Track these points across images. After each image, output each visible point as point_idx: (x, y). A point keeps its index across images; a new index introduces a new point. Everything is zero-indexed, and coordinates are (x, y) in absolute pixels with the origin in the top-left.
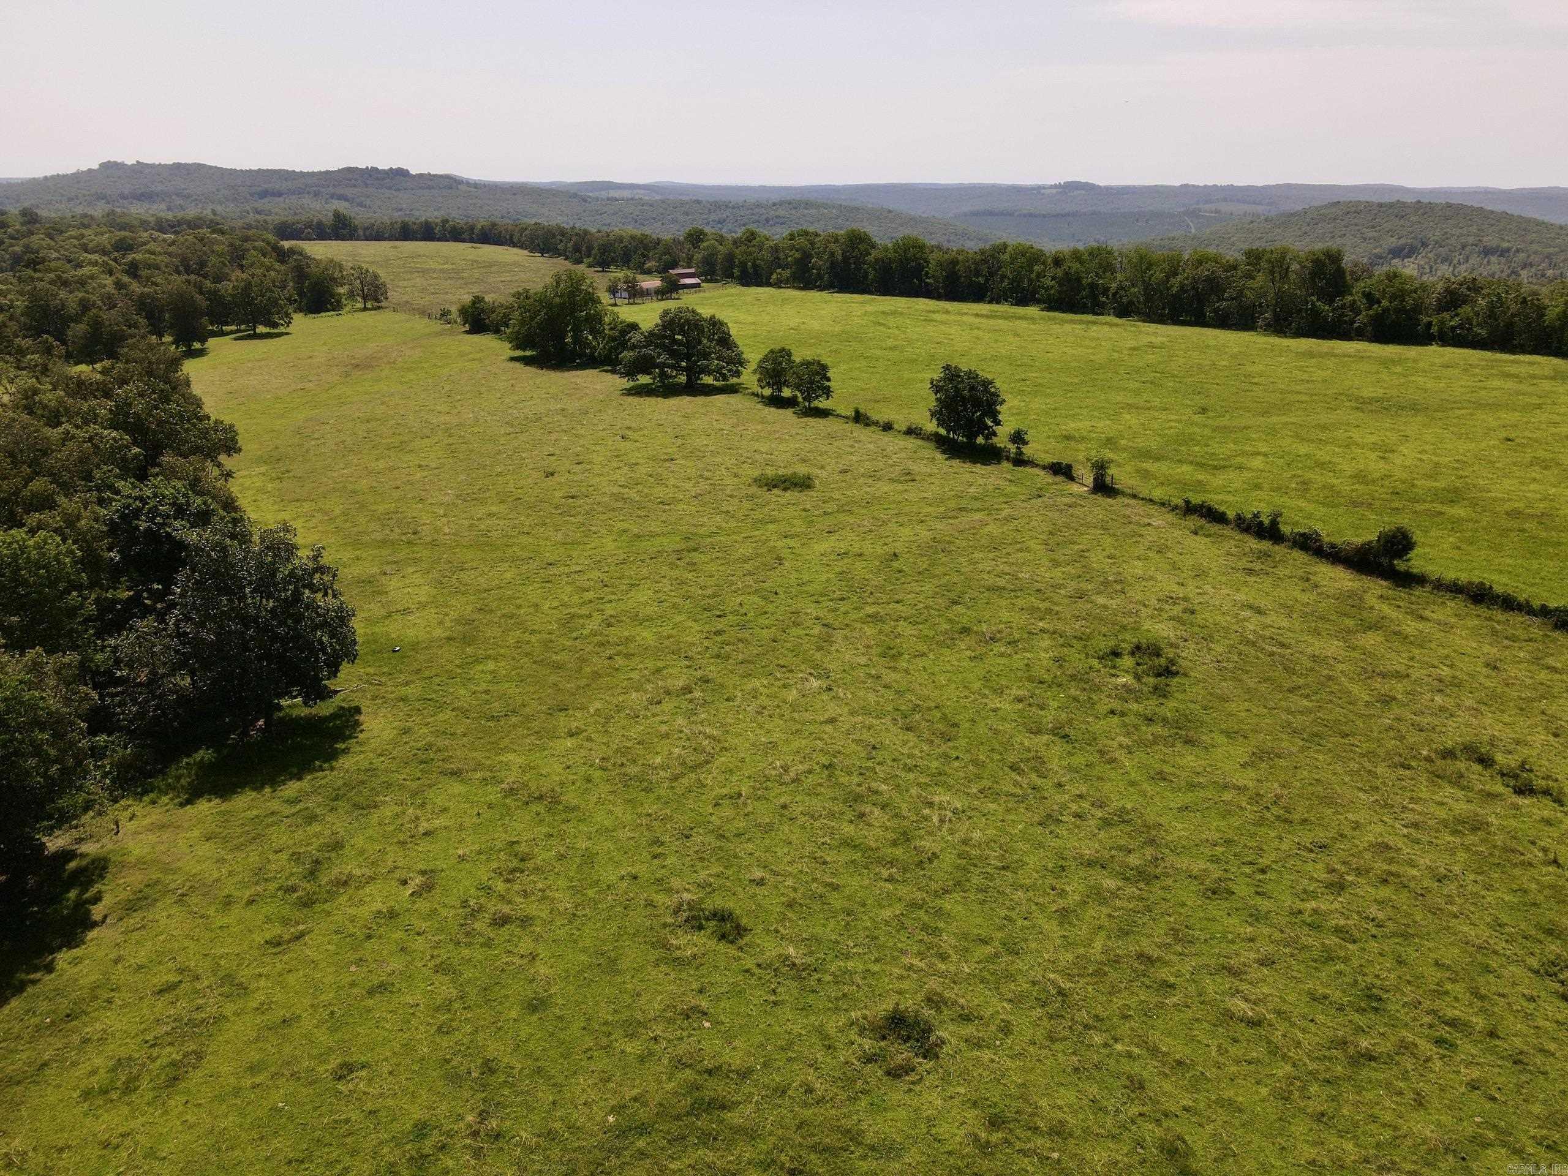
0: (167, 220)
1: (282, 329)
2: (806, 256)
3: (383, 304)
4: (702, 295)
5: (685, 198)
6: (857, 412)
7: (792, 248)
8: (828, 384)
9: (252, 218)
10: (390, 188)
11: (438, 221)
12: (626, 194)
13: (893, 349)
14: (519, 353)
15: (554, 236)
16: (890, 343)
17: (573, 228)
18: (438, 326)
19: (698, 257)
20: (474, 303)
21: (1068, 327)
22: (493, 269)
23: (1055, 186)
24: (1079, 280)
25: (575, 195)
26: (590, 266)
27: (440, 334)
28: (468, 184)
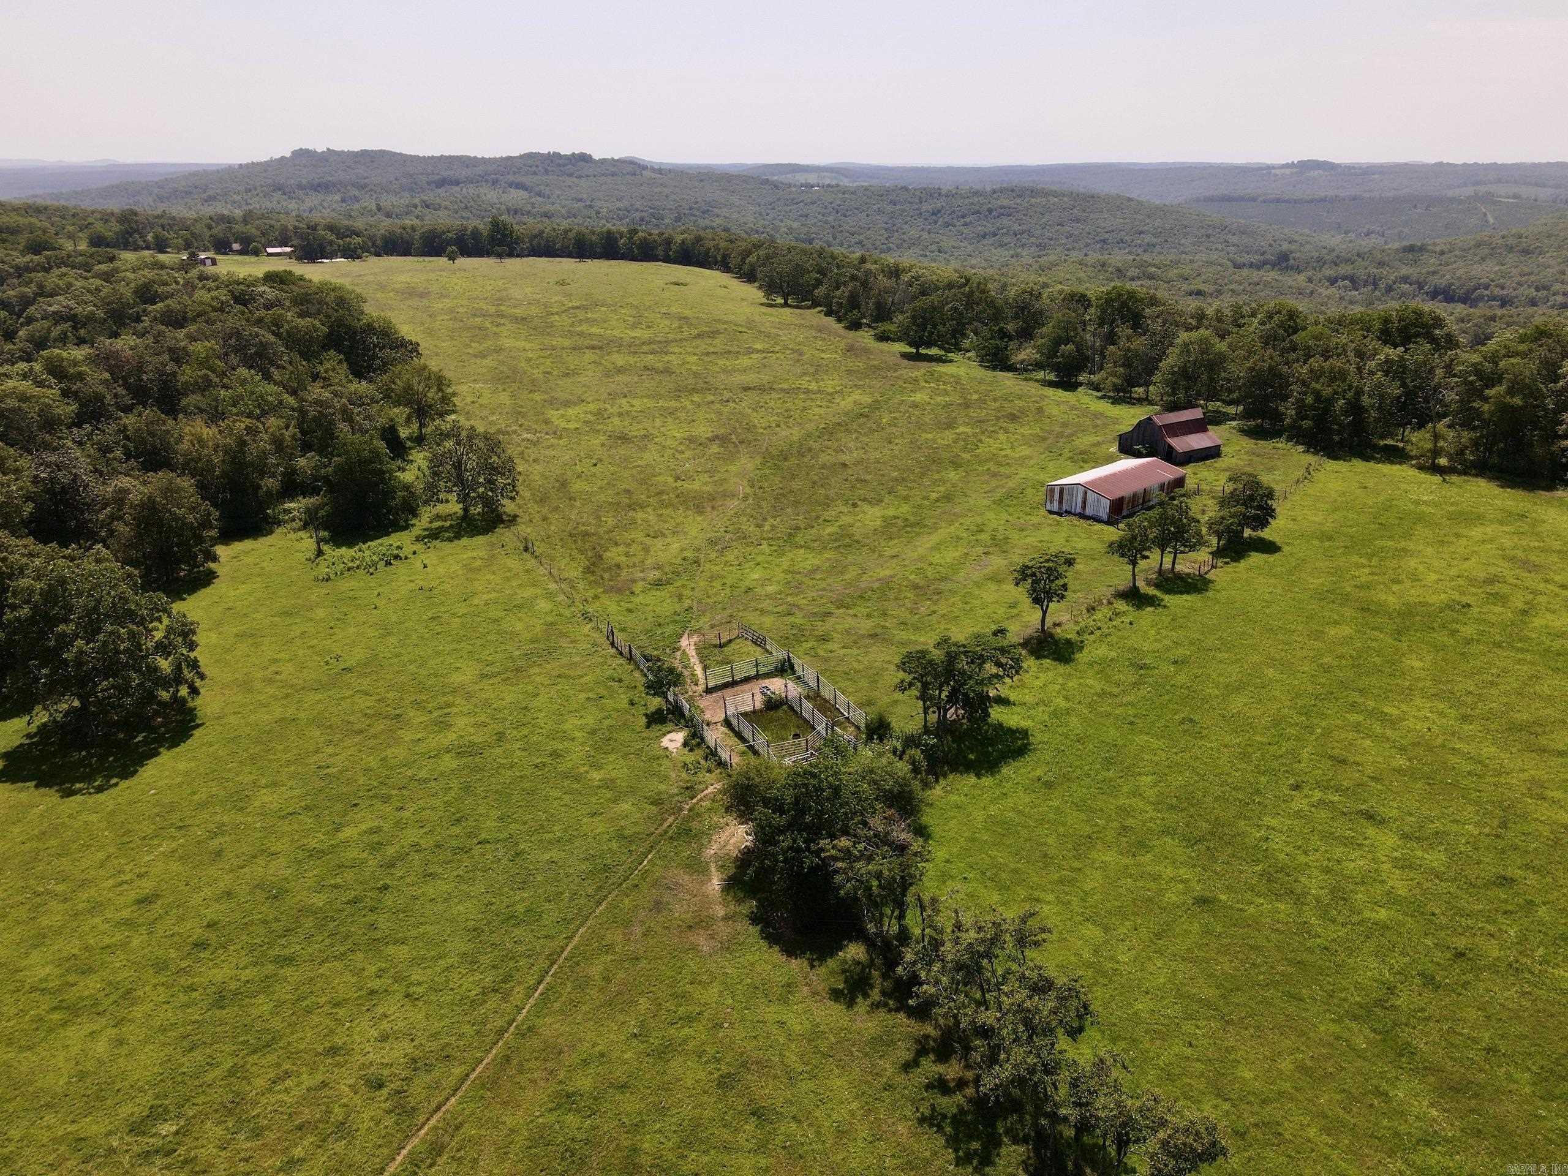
10: (571, 175)
25: (766, 181)
28: (653, 170)
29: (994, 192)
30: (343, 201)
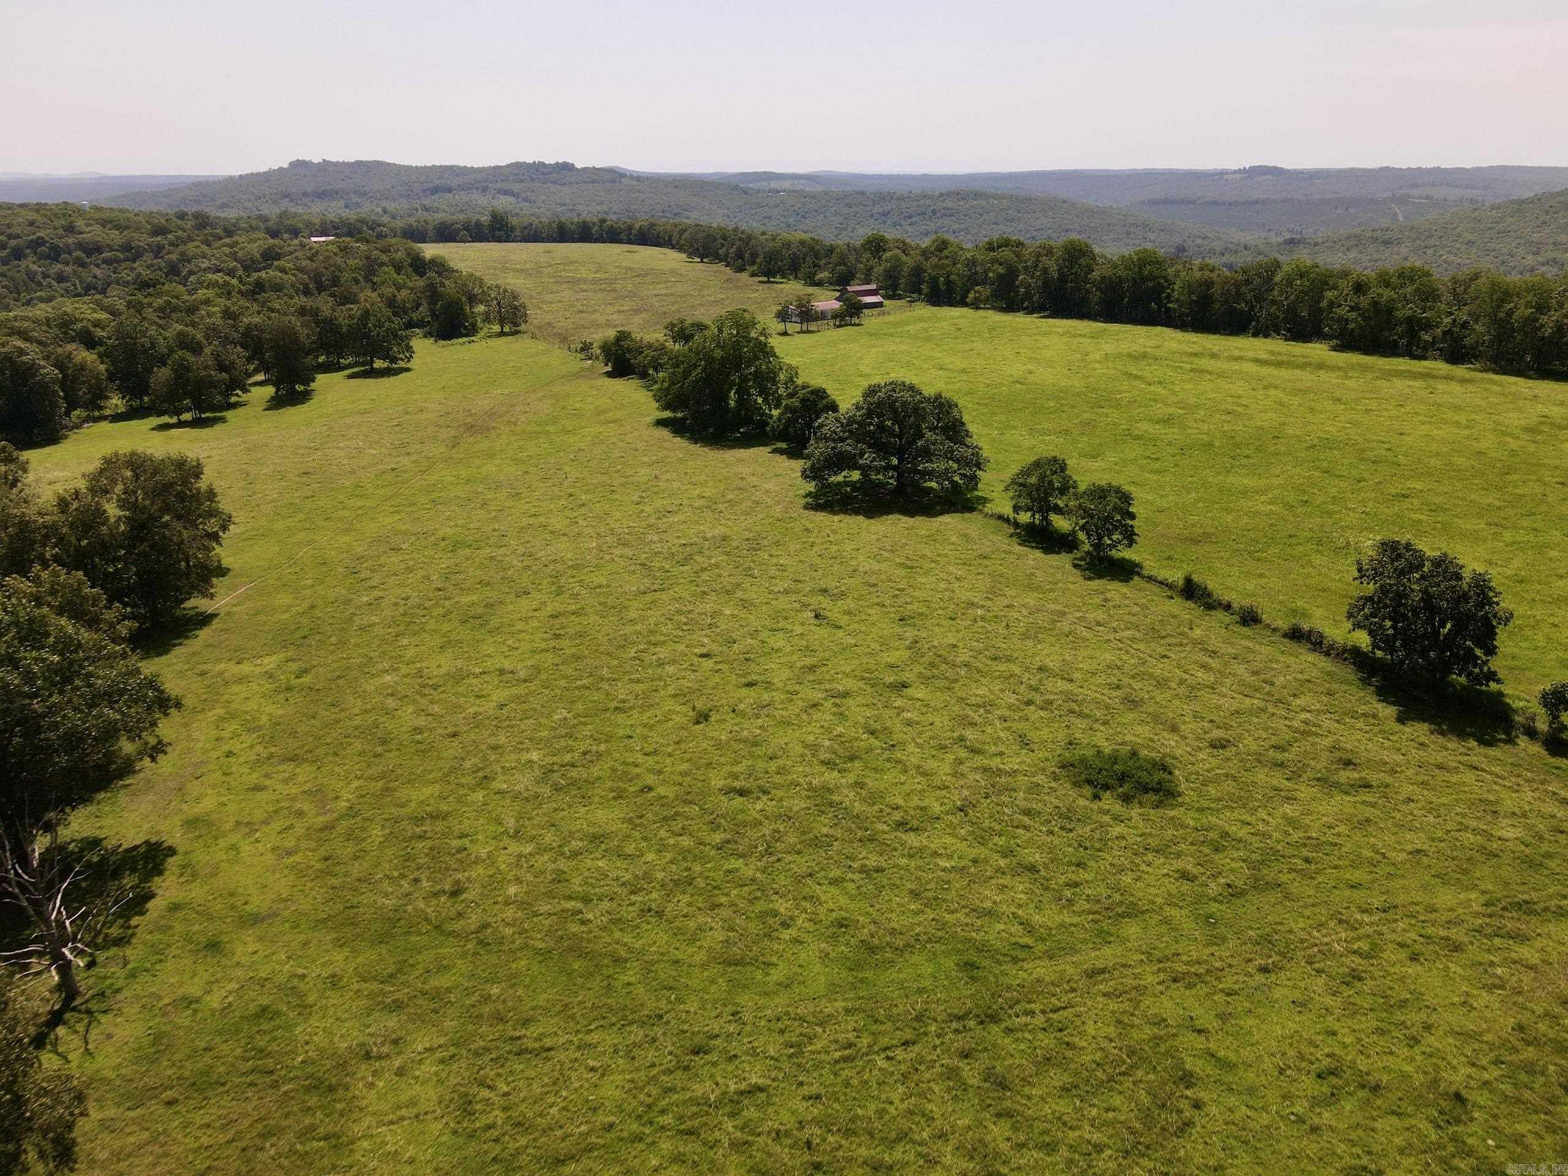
0: (332, 222)
1: (402, 364)
2: (1012, 273)
3: (523, 327)
4: (887, 318)
5: (847, 188)
6: (1188, 581)
7: (994, 261)
8: (1130, 522)
9: (421, 215)
10: (555, 183)
11: (595, 220)
12: (786, 185)
13: (1168, 421)
14: (667, 414)
15: (715, 240)
16: (1160, 410)
17: (736, 229)
18: (576, 363)
19: (879, 270)
20: (618, 340)
21: (1399, 385)
22: (648, 279)
23: (1239, 171)
24: (1390, 311)
25: (736, 188)
26: (753, 275)
27: (579, 375)
28: (631, 177)
29: (941, 195)
30: (346, 207)
